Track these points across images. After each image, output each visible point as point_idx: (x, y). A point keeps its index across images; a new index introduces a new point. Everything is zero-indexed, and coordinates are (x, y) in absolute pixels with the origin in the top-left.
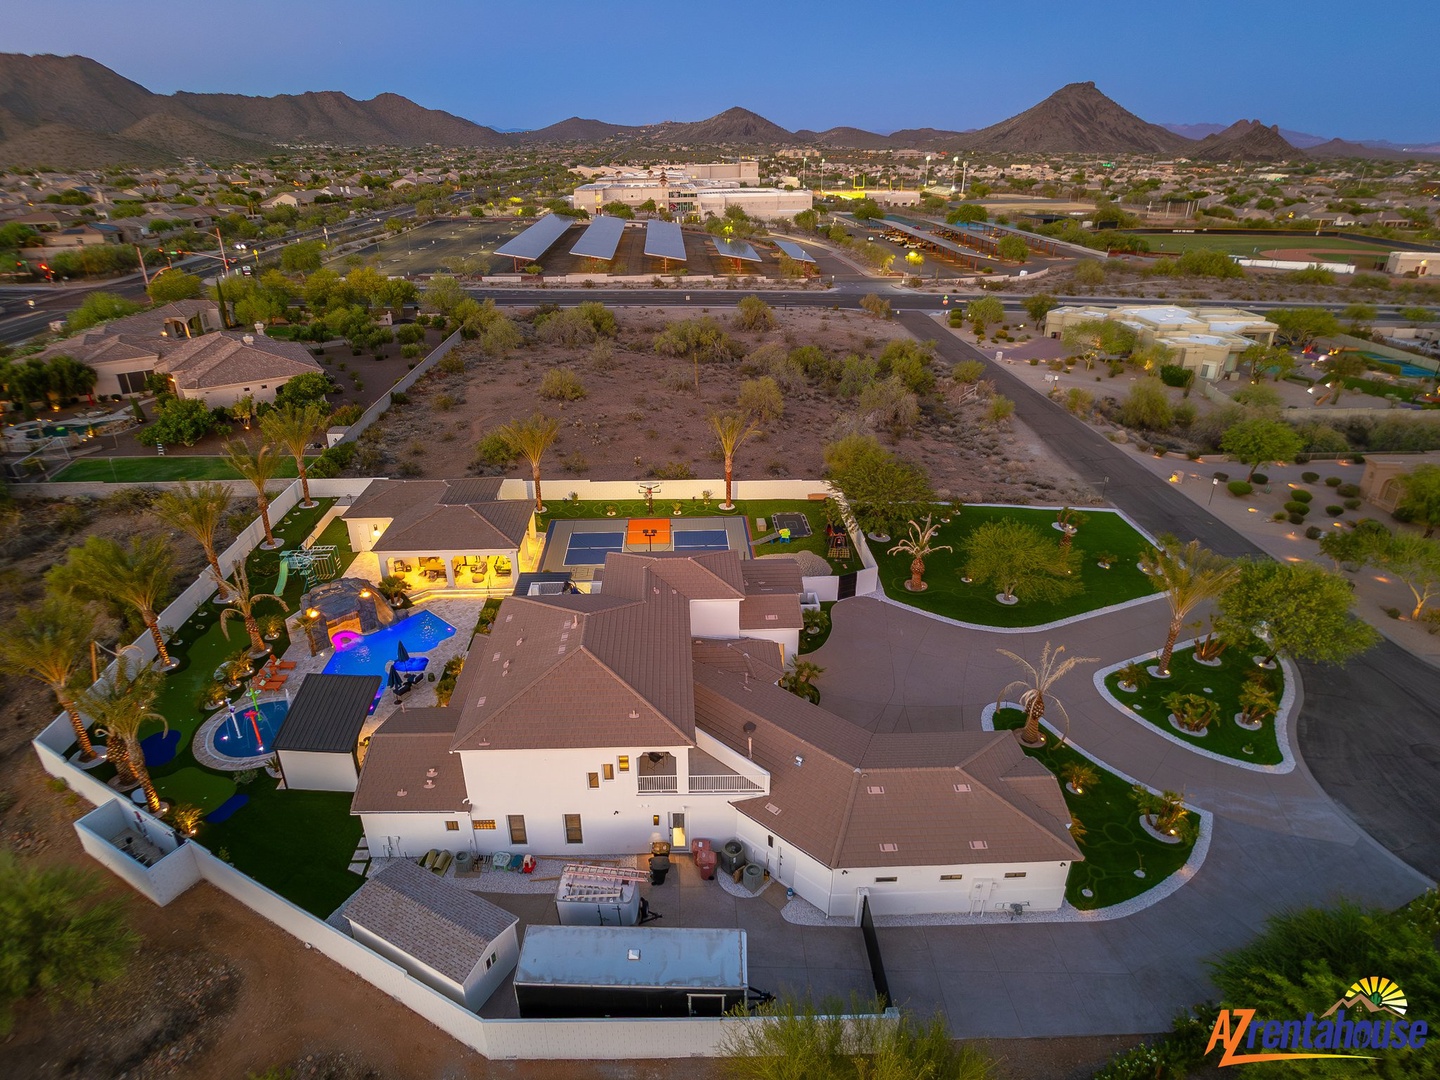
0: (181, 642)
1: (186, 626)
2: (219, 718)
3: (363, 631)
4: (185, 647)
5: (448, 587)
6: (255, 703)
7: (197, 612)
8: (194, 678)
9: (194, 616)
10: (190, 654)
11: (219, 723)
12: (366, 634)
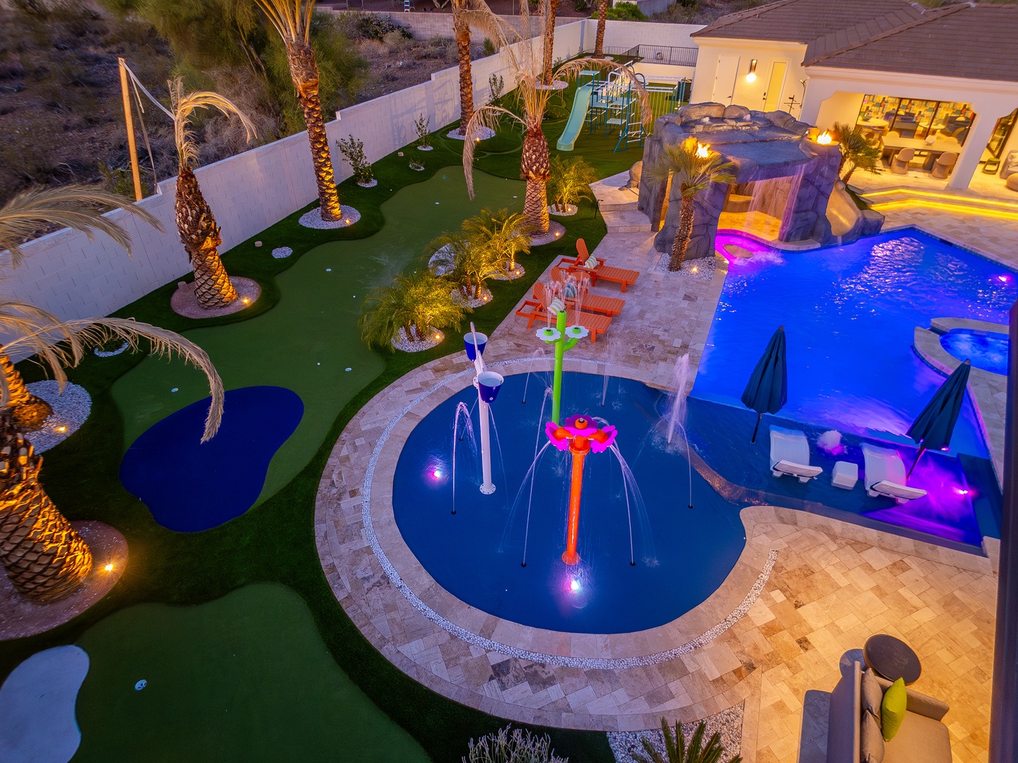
0: (374, 183)
1: (391, 160)
2: (426, 385)
3: (786, 237)
4: (383, 193)
5: (950, 190)
6: (556, 365)
7: (418, 143)
8: (384, 260)
9: (410, 148)
10: (386, 208)
11: (423, 406)
12: (790, 247)
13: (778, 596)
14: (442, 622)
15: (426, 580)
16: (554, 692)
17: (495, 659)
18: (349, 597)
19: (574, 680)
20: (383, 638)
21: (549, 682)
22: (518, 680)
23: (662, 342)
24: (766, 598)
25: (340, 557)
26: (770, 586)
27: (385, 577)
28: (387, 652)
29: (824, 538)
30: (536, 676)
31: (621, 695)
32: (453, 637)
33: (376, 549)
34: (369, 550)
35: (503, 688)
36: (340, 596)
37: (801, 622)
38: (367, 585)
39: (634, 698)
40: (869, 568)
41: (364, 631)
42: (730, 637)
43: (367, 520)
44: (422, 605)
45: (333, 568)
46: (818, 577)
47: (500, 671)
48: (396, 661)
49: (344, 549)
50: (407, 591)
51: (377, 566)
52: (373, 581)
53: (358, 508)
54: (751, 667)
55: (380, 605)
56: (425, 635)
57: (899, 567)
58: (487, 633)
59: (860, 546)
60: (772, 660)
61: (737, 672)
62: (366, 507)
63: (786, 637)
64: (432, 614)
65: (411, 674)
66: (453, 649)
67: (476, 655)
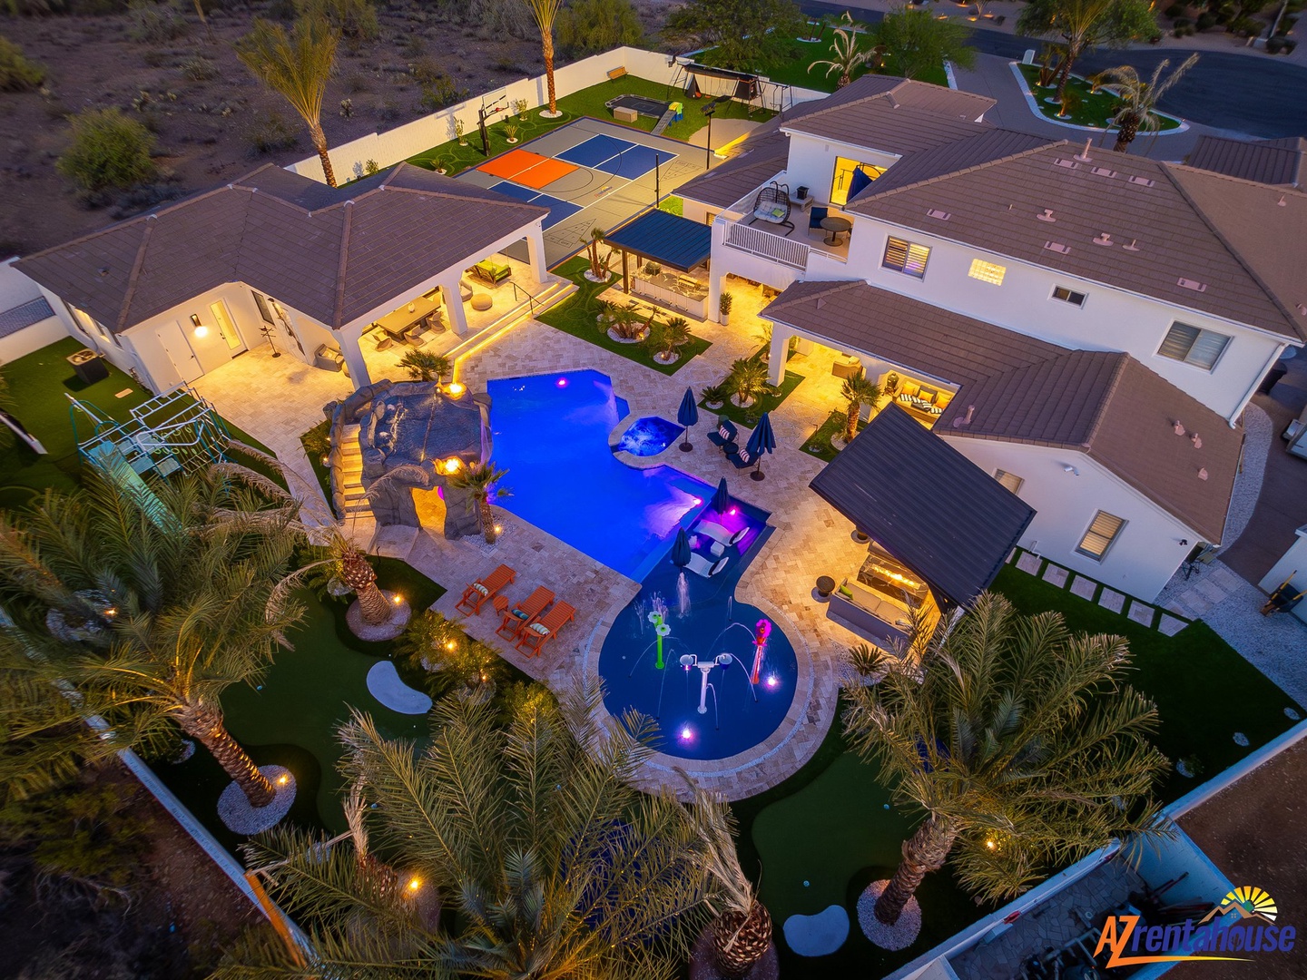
13: (785, 607)
14: (786, 741)
15: (761, 746)
16: (822, 701)
17: (806, 721)
18: (768, 783)
19: (818, 693)
20: (792, 768)
21: (817, 702)
22: (816, 714)
23: (586, 582)
24: (785, 612)
25: (741, 788)
26: (780, 608)
27: (757, 766)
28: (799, 766)
29: (757, 577)
30: (815, 707)
31: (825, 678)
32: (794, 737)
33: (738, 769)
34: (739, 774)
35: (819, 720)
36: (767, 788)
37: (798, 605)
38: (762, 774)
39: (826, 674)
40: (776, 569)
41: (788, 776)
42: (803, 631)
43: (720, 774)
44: (776, 749)
45: (749, 792)
46: (777, 589)
47: (811, 720)
48: (804, 762)
49: (736, 787)
50: (767, 756)
51: (750, 770)
52: (759, 771)
53: (708, 779)
54: (816, 630)
55: (774, 769)
56: (792, 749)
57: (776, 558)
58: (793, 723)
59: (763, 566)
60: (813, 621)
61: (818, 636)
62: (707, 775)
63: (805, 613)
64: (781, 745)
65: (811, 756)
66: (800, 738)
67: (804, 729)
